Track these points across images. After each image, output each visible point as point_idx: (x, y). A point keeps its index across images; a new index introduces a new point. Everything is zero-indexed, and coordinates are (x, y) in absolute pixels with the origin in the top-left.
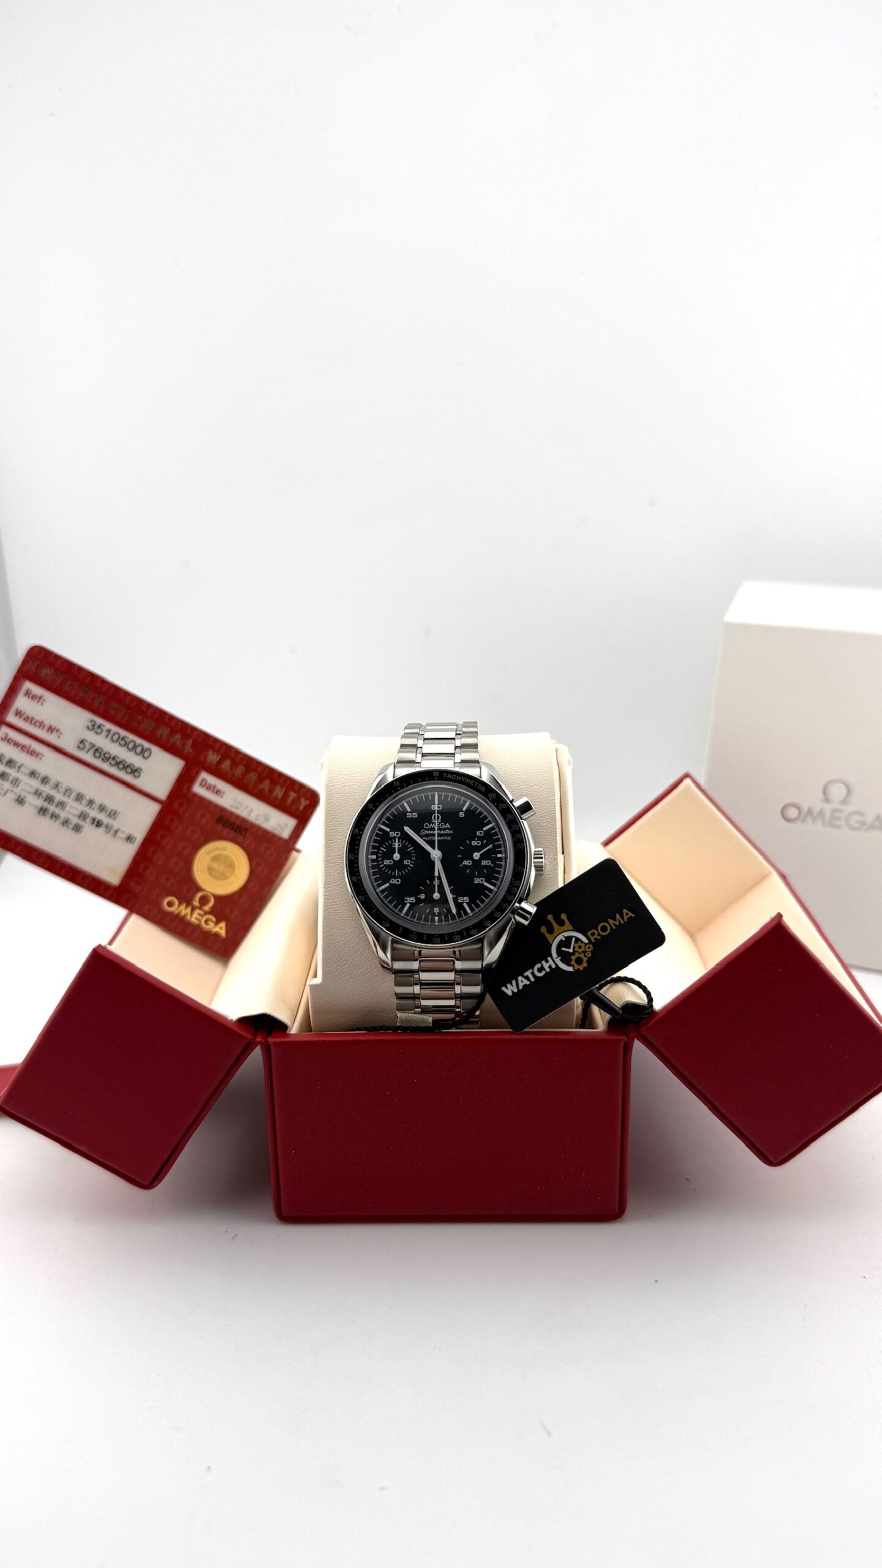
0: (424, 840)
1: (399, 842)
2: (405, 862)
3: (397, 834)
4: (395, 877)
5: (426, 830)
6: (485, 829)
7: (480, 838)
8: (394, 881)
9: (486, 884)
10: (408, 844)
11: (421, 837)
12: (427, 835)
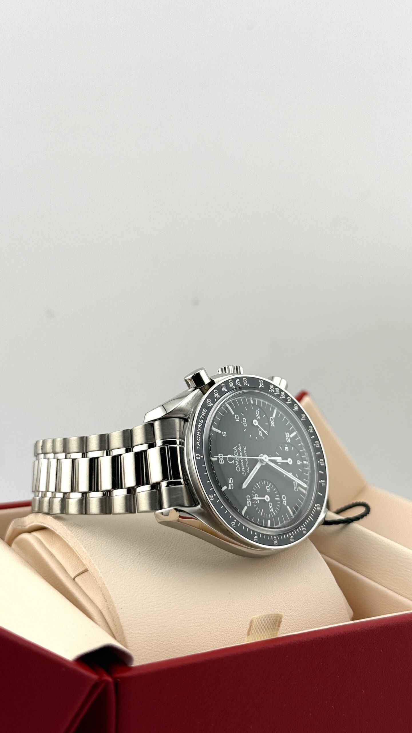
0: (250, 472)
1: (255, 497)
2: (268, 490)
3: (249, 498)
4: (281, 501)
5: (241, 470)
6: (233, 413)
7: (241, 420)
8: (285, 501)
9: (274, 416)
10: (255, 488)
11: (248, 475)
12: (246, 469)
